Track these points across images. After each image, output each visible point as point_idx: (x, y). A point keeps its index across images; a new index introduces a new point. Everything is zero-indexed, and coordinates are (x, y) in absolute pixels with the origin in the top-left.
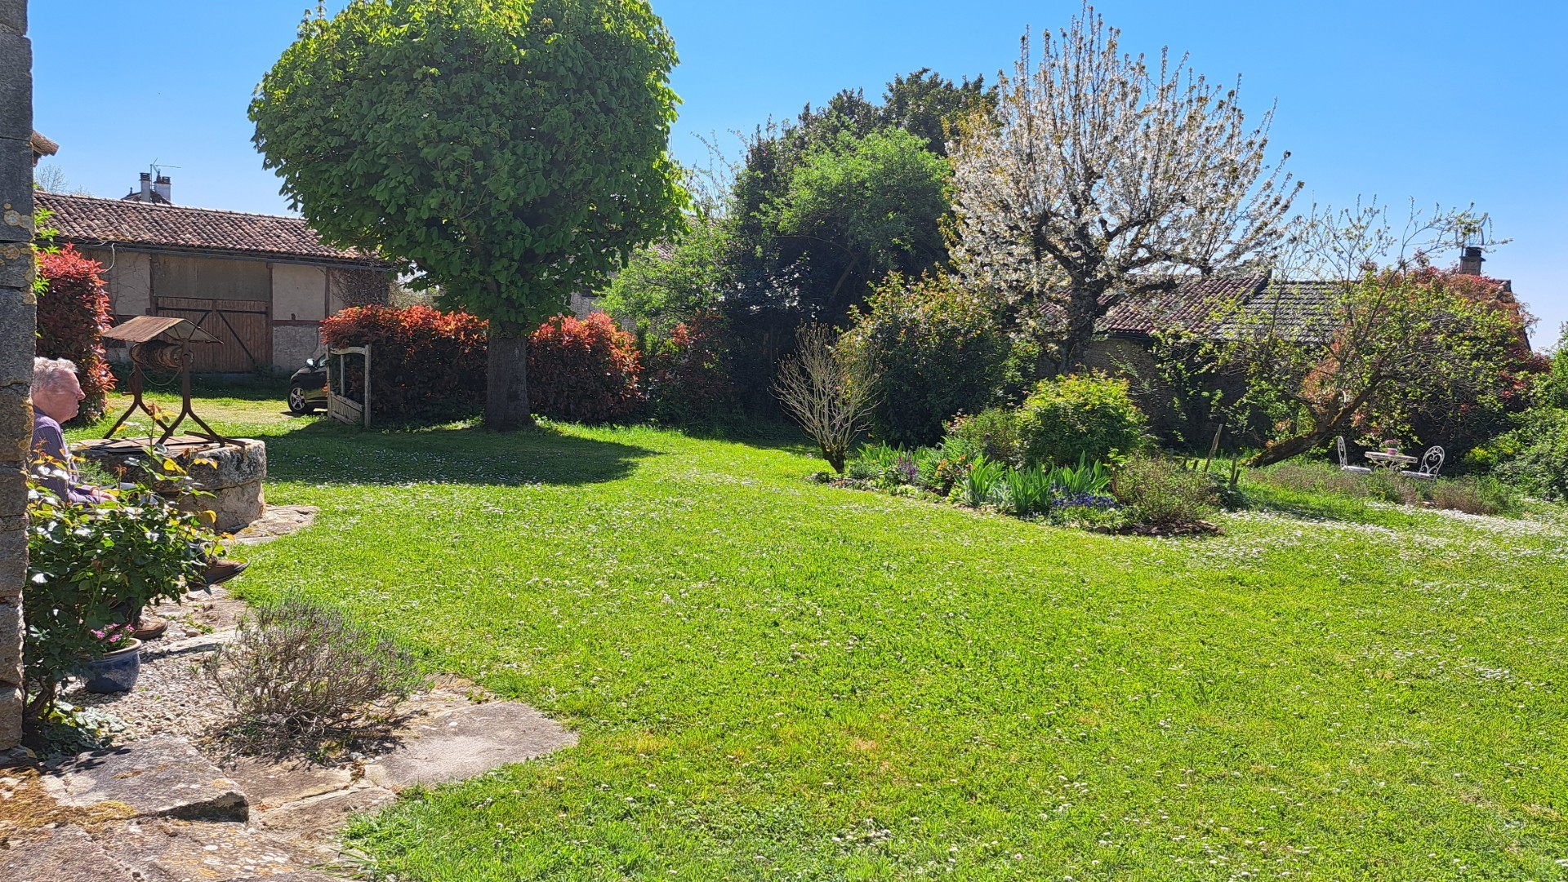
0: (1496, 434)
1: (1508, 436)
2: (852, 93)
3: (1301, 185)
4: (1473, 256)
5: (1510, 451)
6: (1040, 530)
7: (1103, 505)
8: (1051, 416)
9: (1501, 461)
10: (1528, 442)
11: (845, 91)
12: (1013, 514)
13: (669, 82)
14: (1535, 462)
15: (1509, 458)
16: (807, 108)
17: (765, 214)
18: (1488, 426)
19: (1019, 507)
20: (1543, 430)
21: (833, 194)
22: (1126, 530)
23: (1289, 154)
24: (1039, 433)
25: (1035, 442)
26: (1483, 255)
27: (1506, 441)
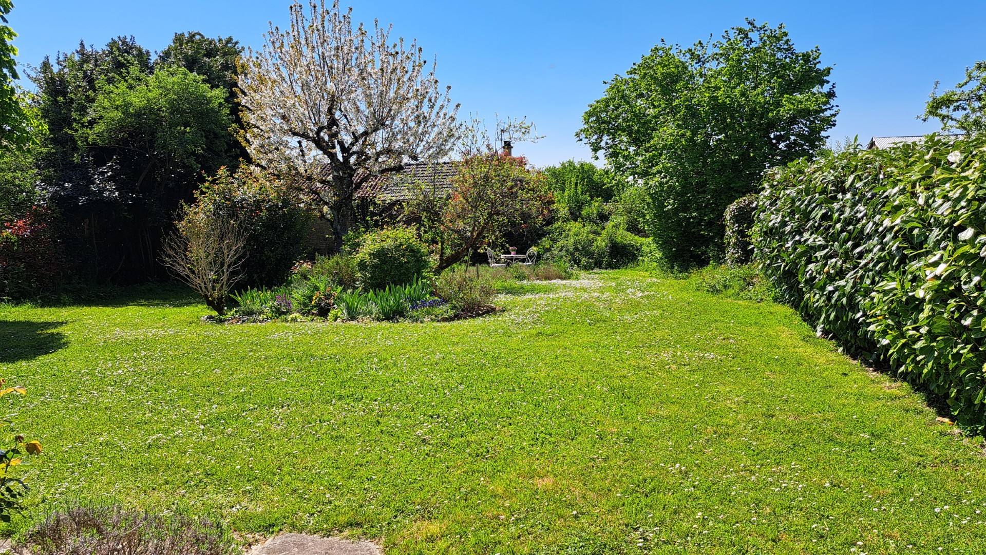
0: (540, 239)
1: (545, 239)
2: (125, 38)
3: (458, 105)
4: (508, 145)
5: (548, 247)
6: (404, 325)
7: (434, 304)
8: (381, 254)
9: (545, 252)
10: (555, 241)
11: (119, 37)
12: (383, 320)
13: (7, 22)
14: (561, 250)
15: (549, 250)
16: (82, 44)
17: (77, 131)
18: (536, 235)
19: (385, 314)
20: (561, 234)
21: (138, 114)
22: (457, 317)
23: (450, 88)
24: (375, 266)
25: (374, 272)
26: (512, 145)
27: (546, 242)
